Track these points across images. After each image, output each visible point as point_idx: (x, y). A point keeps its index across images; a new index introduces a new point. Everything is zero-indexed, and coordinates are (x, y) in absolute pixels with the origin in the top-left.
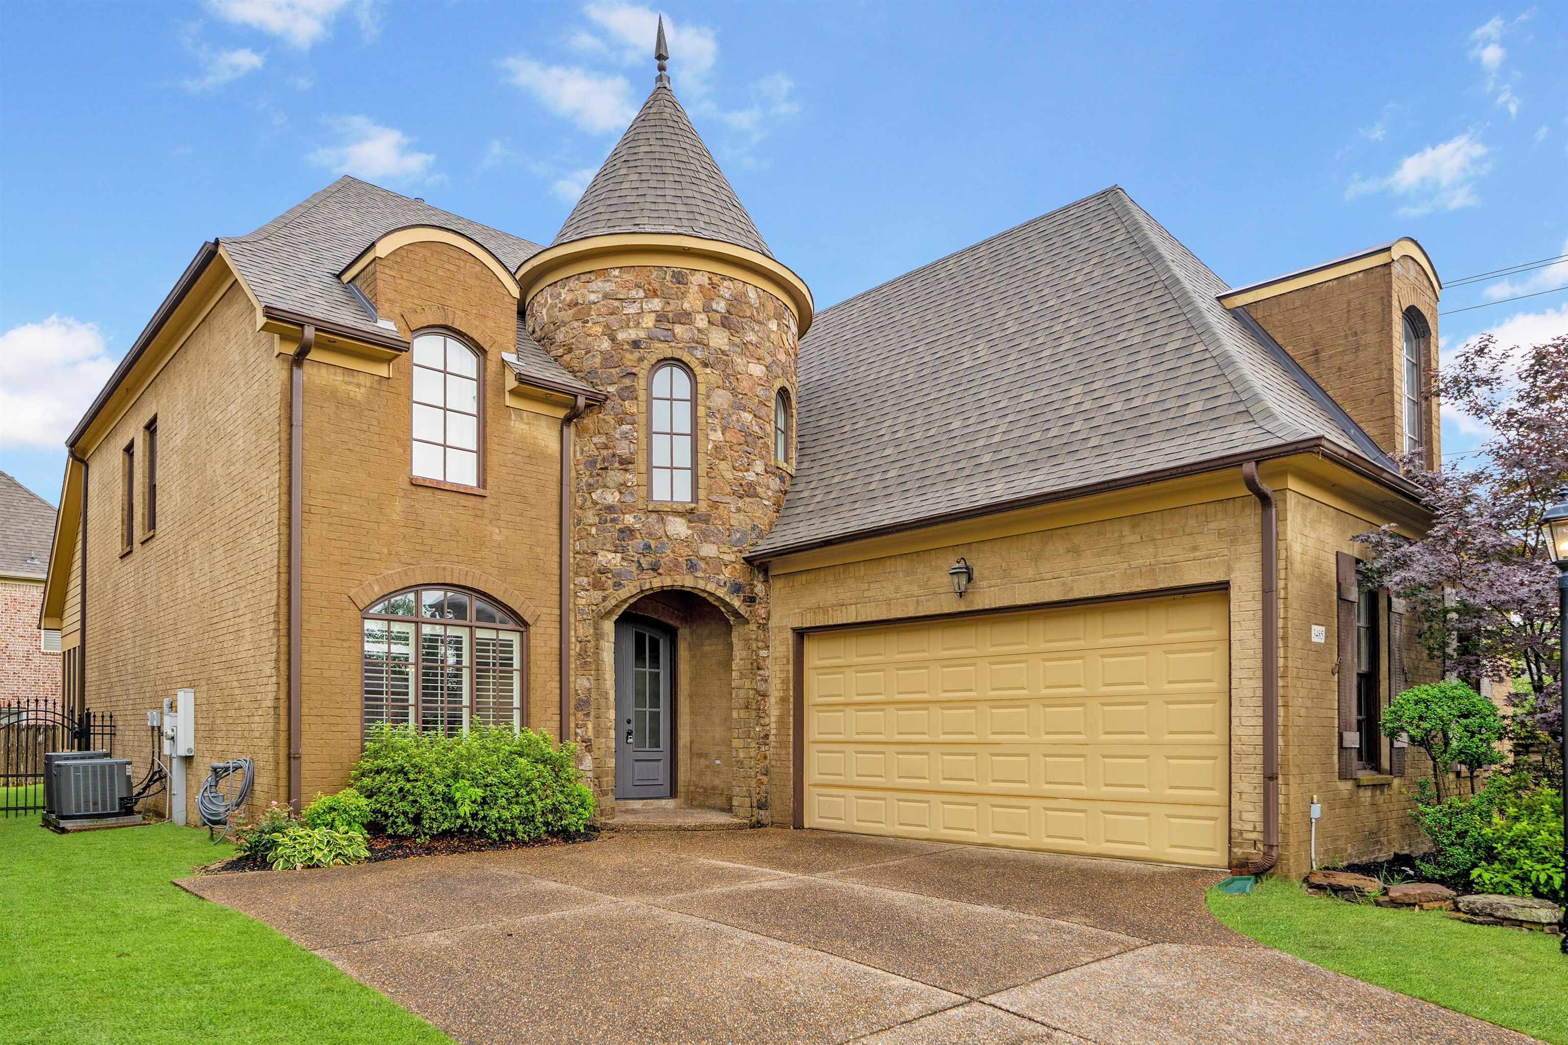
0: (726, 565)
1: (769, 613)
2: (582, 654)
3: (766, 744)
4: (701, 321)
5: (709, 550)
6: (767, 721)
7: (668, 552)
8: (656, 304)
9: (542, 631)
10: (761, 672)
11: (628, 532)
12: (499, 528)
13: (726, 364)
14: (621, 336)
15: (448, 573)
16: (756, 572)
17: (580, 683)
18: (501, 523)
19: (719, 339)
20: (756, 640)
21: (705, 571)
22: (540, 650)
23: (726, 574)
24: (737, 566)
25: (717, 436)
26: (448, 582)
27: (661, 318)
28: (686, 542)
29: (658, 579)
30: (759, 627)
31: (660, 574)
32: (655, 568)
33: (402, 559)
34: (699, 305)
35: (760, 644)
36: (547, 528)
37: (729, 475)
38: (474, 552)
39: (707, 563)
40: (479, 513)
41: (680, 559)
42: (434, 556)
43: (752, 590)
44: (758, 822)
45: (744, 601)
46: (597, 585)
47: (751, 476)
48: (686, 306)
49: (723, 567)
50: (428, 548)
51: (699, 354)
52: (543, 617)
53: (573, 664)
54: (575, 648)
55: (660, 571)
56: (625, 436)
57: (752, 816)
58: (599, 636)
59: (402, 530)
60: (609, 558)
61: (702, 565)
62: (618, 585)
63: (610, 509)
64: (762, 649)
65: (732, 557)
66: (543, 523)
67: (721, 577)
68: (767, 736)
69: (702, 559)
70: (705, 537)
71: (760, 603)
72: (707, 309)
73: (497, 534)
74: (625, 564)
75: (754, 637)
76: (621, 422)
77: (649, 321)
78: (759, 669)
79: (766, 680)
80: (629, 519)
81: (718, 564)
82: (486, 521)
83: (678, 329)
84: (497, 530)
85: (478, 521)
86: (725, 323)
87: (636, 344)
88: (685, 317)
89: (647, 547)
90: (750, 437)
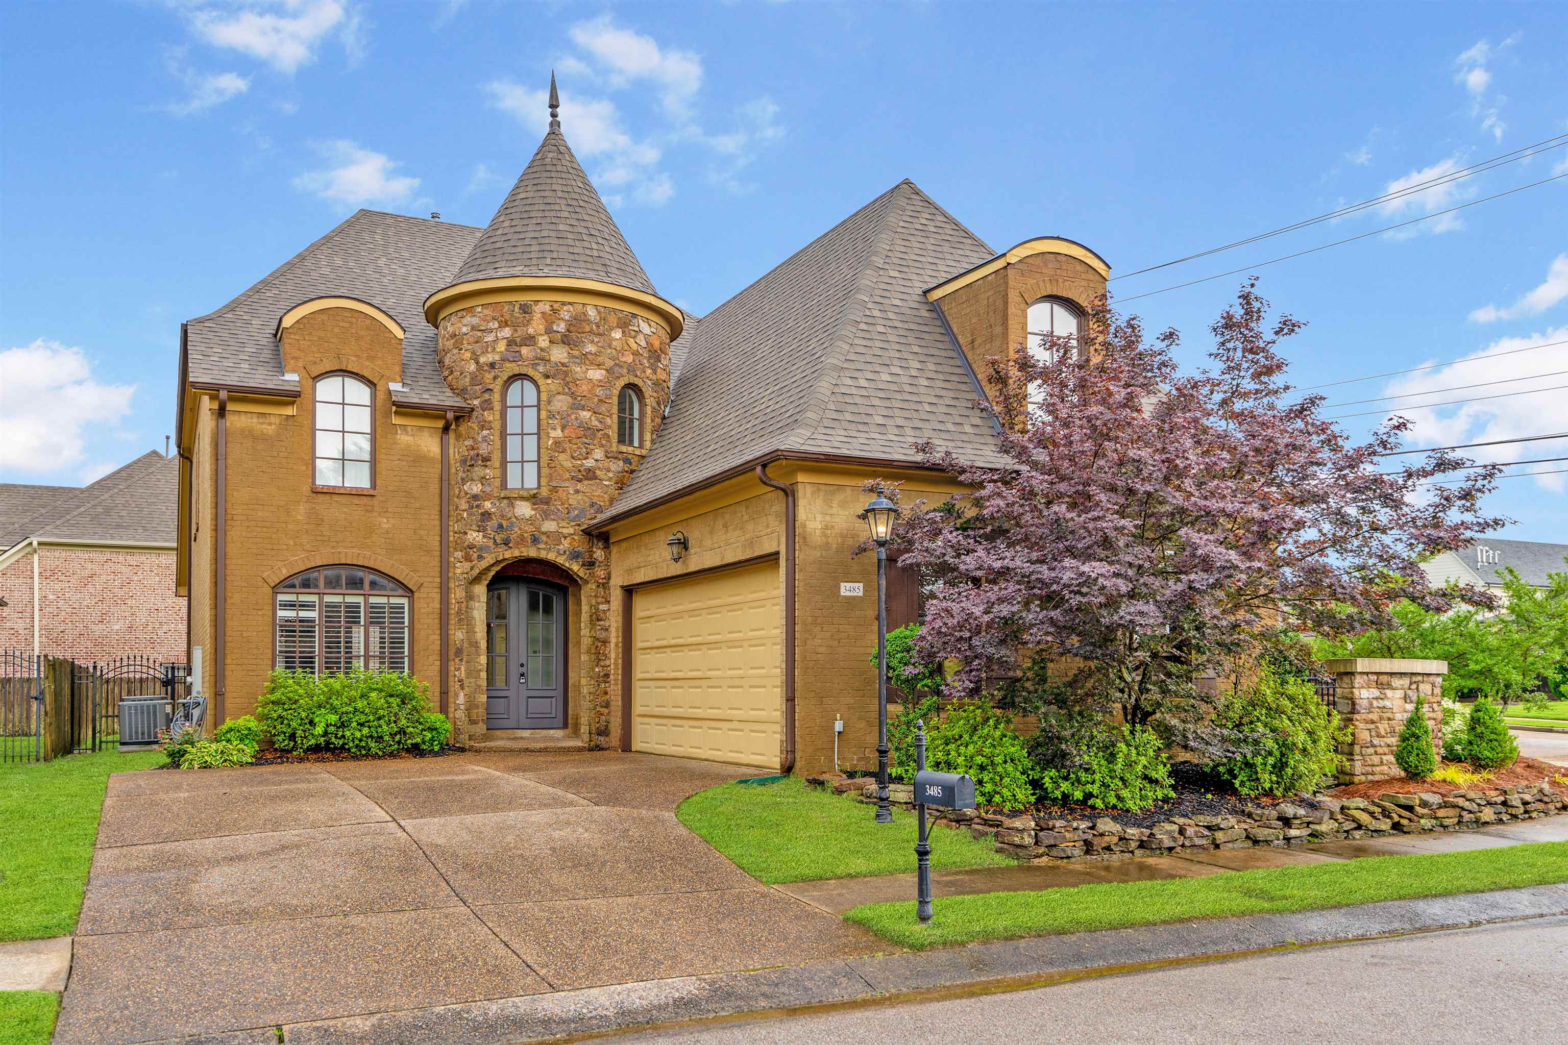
0: (565, 538)
1: (609, 574)
2: (459, 613)
3: (606, 682)
4: (543, 341)
5: (549, 526)
6: (607, 663)
7: (516, 529)
8: (507, 332)
9: (425, 596)
10: (602, 623)
11: (487, 515)
12: (387, 518)
13: (566, 374)
14: (482, 360)
15: (342, 556)
16: (595, 541)
17: (458, 635)
18: (387, 515)
19: (559, 354)
20: (596, 596)
21: (546, 543)
22: (423, 611)
23: (566, 544)
24: (576, 538)
25: (558, 433)
26: (344, 562)
27: (511, 342)
28: (531, 520)
29: (509, 551)
30: (598, 586)
31: (511, 548)
32: (506, 543)
33: (305, 548)
34: (541, 328)
35: (600, 600)
36: (430, 515)
37: (568, 464)
38: (365, 538)
39: (548, 537)
40: (369, 508)
41: (526, 535)
42: (332, 544)
43: (591, 557)
44: (597, 746)
45: (583, 565)
46: (468, 558)
47: (590, 463)
48: (531, 331)
49: (563, 539)
50: (326, 538)
51: (541, 368)
52: (425, 584)
53: (453, 620)
54: (453, 610)
55: (510, 545)
56: (485, 439)
57: (590, 741)
58: (470, 597)
59: (305, 527)
60: (475, 537)
61: (544, 538)
62: (480, 557)
63: (475, 497)
64: (602, 604)
65: (571, 531)
66: (426, 511)
67: (561, 547)
68: (607, 675)
69: (543, 533)
70: (546, 516)
71: (599, 566)
72: (549, 331)
74: (485, 540)
75: (593, 594)
76: (482, 428)
77: (502, 346)
78: (598, 620)
79: (607, 630)
80: (488, 505)
81: (557, 537)
82: (375, 514)
83: (524, 351)
84: (385, 520)
85: (368, 514)
86: (566, 340)
87: (492, 365)
88: (530, 340)
89: (501, 526)
90: (588, 431)
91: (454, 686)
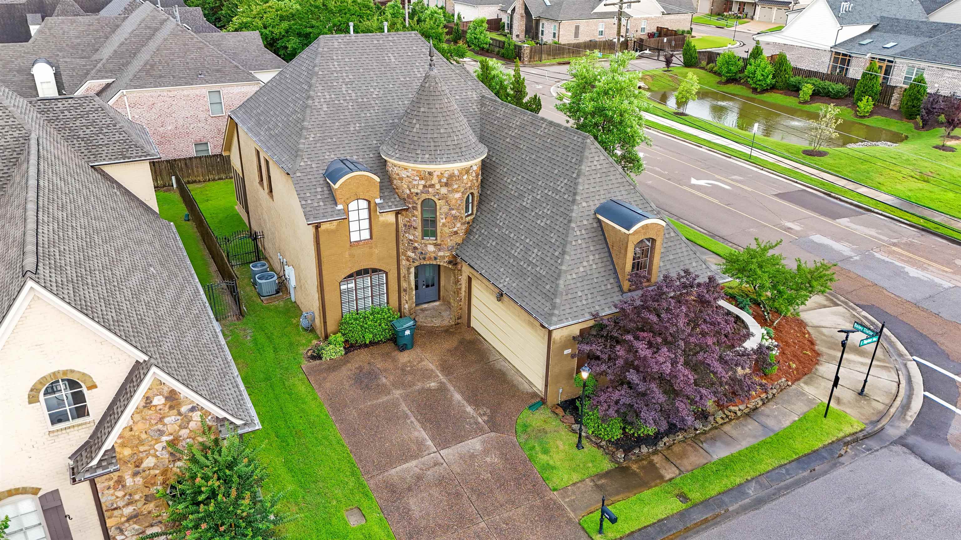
1: (462, 266)
2: (404, 277)
3: (461, 302)
4: (438, 186)
5: (441, 254)
6: (461, 295)
7: (428, 254)
8: (423, 182)
9: (392, 273)
10: (459, 283)
11: (415, 248)
13: (447, 198)
14: (412, 190)
17: (404, 285)
18: (377, 248)
19: (444, 190)
21: (439, 259)
22: (392, 278)
23: (447, 259)
24: (450, 257)
25: (444, 221)
27: (425, 186)
28: (434, 252)
29: (425, 262)
30: (458, 271)
31: (426, 260)
32: (424, 259)
33: (349, 266)
34: (437, 181)
35: (459, 276)
37: (447, 231)
38: (370, 258)
41: (432, 257)
42: (359, 263)
43: (456, 261)
44: (458, 323)
45: (453, 265)
46: (408, 260)
47: (455, 229)
48: (433, 182)
49: (446, 257)
51: (437, 197)
52: (392, 270)
53: (402, 279)
54: (402, 275)
56: (414, 220)
57: (455, 321)
58: (409, 273)
59: (349, 259)
60: (410, 254)
61: (439, 257)
62: (414, 261)
63: (411, 240)
65: (449, 254)
66: (391, 243)
67: (445, 260)
68: (461, 299)
70: (440, 250)
71: (458, 264)
72: (440, 182)
73: (377, 251)
74: (415, 256)
75: (456, 274)
76: (413, 216)
77: (421, 187)
79: (461, 284)
80: (416, 245)
81: (443, 257)
82: (372, 247)
83: (430, 190)
86: (446, 185)
87: (417, 194)
88: (432, 186)
89: (422, 253)
90: (455, 217)
91: (403, 302)
